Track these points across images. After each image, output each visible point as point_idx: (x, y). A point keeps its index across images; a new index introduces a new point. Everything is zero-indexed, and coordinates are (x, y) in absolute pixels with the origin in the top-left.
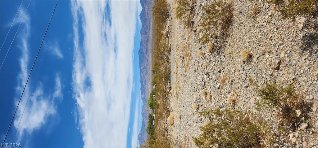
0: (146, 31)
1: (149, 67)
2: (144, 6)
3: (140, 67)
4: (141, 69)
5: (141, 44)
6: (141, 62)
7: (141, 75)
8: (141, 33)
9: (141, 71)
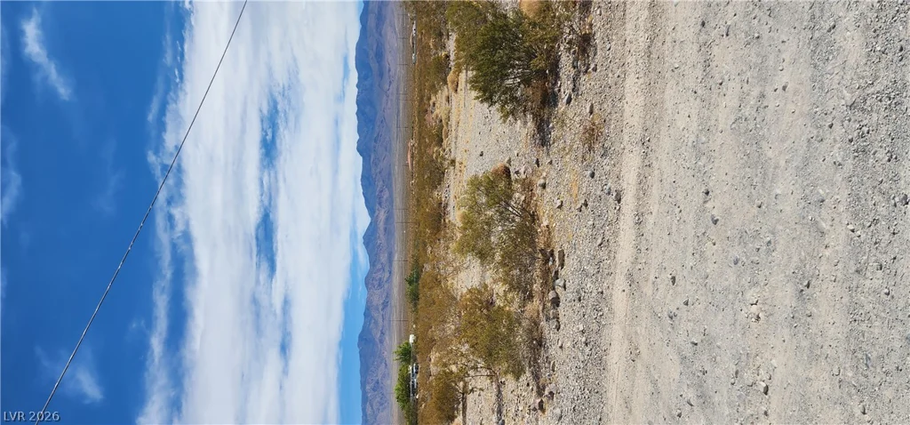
0: (380, 279)
1: (389, 382)
2: (376, 214)
3: (363, 385)
4: (364, 394)
5: (367, 314)
6: (365, 370)
7: (364, 410)
8: (367, 284)
9: (365, 400)
